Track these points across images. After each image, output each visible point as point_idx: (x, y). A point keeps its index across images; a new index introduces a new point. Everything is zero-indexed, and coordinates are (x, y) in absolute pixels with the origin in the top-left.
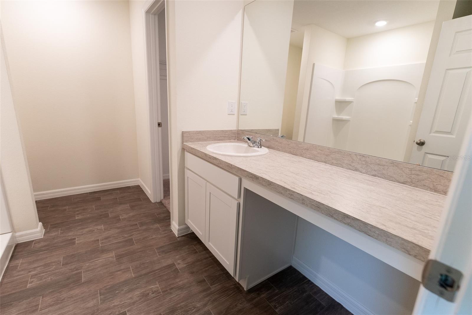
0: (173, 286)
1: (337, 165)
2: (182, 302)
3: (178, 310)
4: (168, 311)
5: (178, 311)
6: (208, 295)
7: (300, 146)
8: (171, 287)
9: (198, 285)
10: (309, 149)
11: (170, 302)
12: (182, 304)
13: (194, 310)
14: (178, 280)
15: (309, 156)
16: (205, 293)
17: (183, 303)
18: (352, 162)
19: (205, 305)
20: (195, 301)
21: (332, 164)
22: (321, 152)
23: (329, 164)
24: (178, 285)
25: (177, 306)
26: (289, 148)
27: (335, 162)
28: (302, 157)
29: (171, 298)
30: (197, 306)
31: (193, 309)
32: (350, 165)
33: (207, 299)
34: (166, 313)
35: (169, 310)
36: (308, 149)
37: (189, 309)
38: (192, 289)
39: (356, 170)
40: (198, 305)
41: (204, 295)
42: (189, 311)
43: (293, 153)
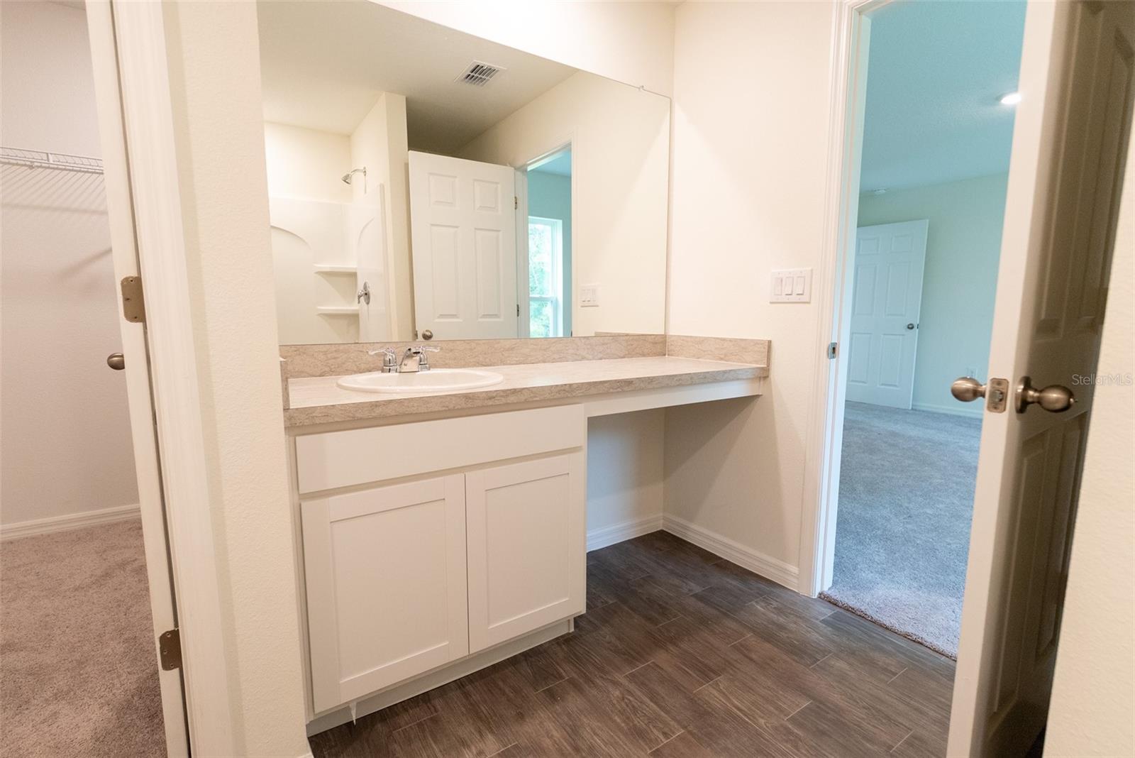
0: (568, 748)
1: (561, 360)
2: (614, 721)
3: (635, 725)
4: (640, 741)
5: (638, 724)
6: (589, 680)
7: (496, 346)
8: (572, 752)
9: (562, 701)
10: (514, 348)
11: (617, 743)
12: (618, 720)
13: (629, 697)
14: (547, 742)
15: (517, 359)
16: (586, 687)
17: (616, 718)
18: (578, 350)
19: (616, 684)
20: (608, 700)
21: (554, 361)
22: (535, 347)
23: (549, 362)
24: (564, 739)
25: (625, 728)
26: (474, 356)
27: (556, 356)
28: (504, 364)
29: (606, 744)
30: (620, 695)
31: (626, 701)
32: (576, 354)
33: (599, 682)
34: (647, 744)
35: (638, 741)
36: (512, 349)
37: (627, 706)
38: (575, 709)
39: (583, 358)
40: (617, 693)
41: (590, 687)
42: (633, 707)
43: (484, 363)
